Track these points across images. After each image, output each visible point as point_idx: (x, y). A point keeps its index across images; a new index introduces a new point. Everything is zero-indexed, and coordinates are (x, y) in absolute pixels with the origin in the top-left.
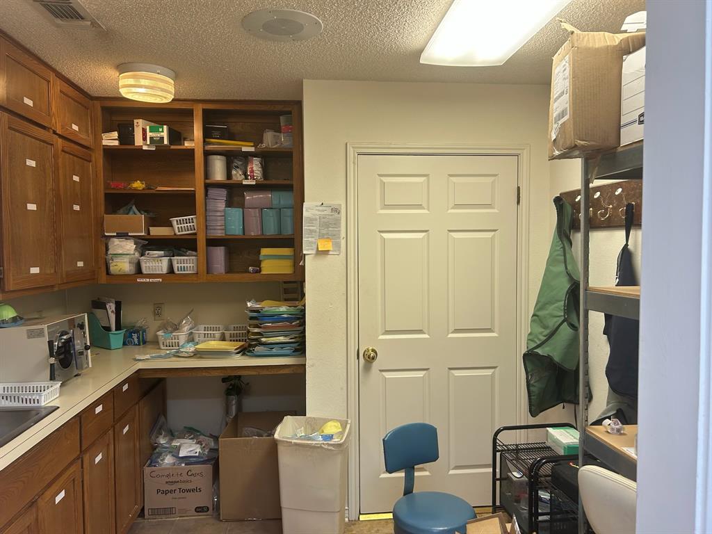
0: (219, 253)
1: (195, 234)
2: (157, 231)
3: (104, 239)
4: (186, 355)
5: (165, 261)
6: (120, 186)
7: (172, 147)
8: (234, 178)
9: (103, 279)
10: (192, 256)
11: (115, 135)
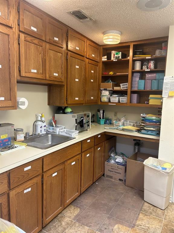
0: (135, 96)
1: (127, 89)
2: (116, 88)
3: (100, 91)
4: (120, 129)
5: (117, 98)
6: (106, 74)
7: (122, 59)
8: (143, 69)
9: (99, 103)
10: (126, 97)
11: (106, 57)
